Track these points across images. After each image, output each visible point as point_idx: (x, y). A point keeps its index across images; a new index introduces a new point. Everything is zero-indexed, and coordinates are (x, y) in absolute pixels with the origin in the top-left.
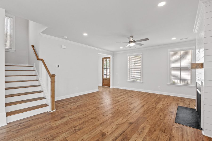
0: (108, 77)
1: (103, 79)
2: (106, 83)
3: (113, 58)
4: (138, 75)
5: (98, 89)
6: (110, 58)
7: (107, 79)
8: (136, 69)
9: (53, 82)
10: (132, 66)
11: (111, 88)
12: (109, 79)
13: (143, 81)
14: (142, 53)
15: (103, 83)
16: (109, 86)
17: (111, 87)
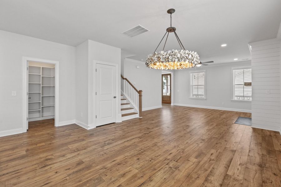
0: (168, 94)
1: (163, 97)
2: (166, 101)
3: (174, 75)
4: (201, 92)
5: (161, 106)
6: (170, 75)
7: (167, 96)
8: (199, 87)
9: (140, 96)
10: (195, 83)
11: (172, 106)
12: (170, 97)
13: (206, 97)
14: (205, 71)
15: (163, 100)
16: (170, 103)
17: (172, 104)
